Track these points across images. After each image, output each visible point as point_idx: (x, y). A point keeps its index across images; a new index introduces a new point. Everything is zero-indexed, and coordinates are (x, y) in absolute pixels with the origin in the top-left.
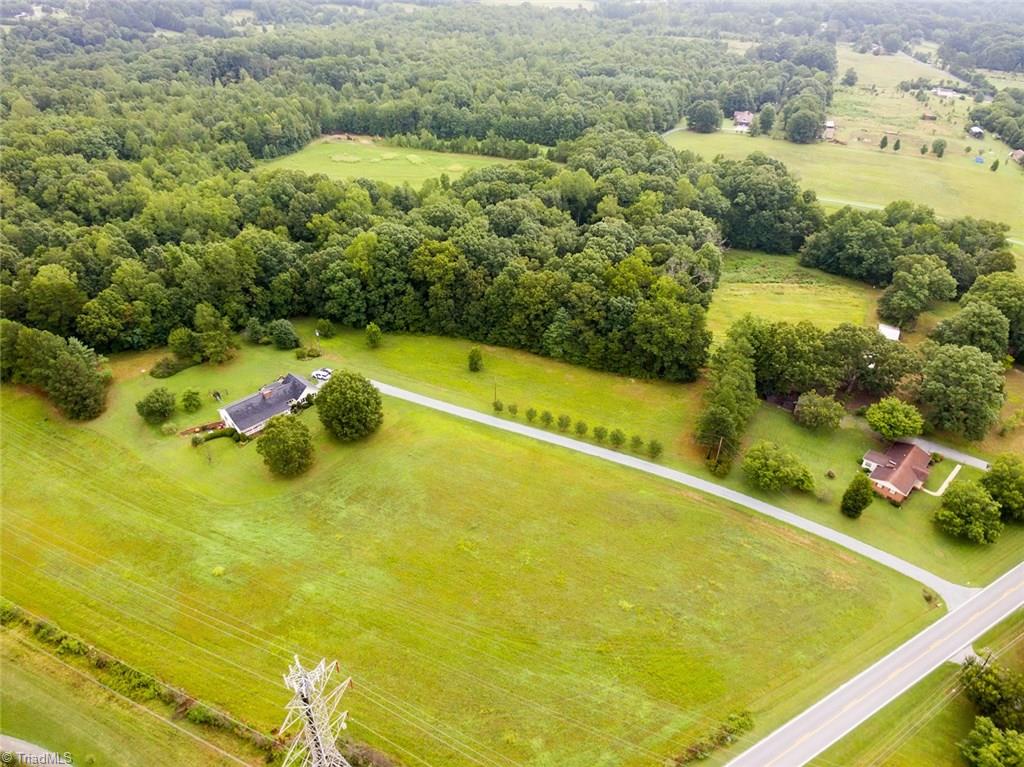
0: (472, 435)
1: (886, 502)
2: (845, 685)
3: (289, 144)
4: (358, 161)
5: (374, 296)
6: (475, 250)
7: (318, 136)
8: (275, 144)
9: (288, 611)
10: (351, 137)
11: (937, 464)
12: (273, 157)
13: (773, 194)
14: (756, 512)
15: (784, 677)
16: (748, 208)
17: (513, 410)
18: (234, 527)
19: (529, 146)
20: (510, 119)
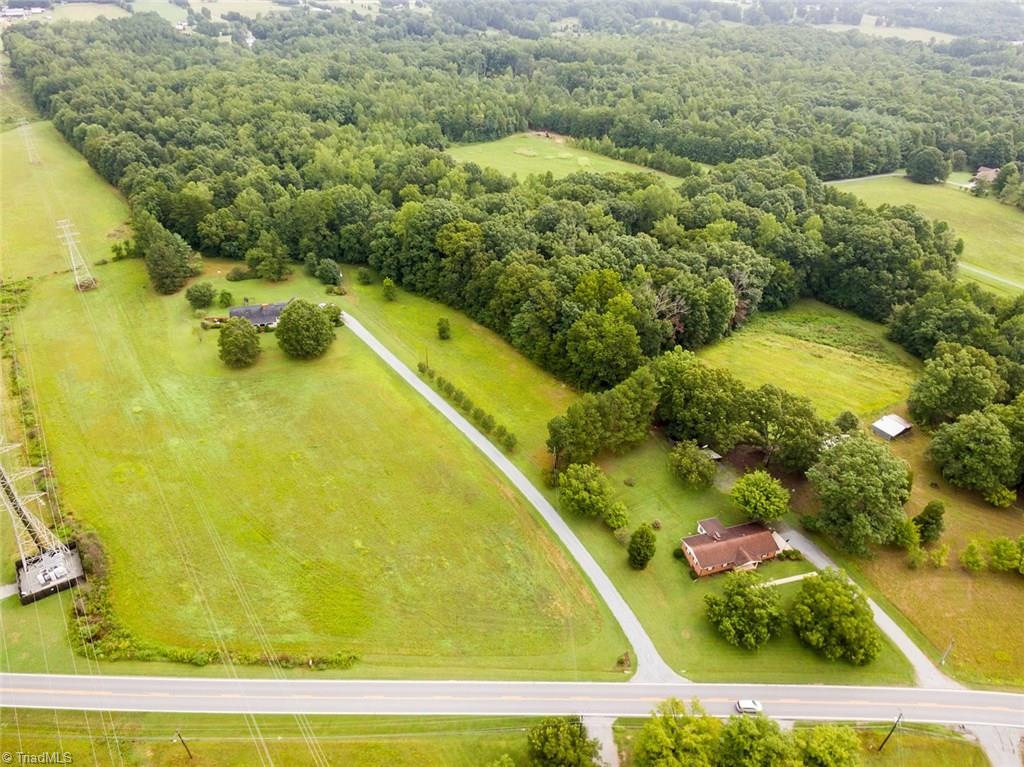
0: (386, 384)
1: (686, 570)
2: (456, 682)
3: (489, 132)
4: (534, 156)
5: (402, 256)
6: (493, 236)
7: (522, 131)
8: (474, 131)
9: (150, 451)
10: (549, 134)
11: (788, 562)
12: (470, 142)
13: (882, 252)
14: (546, 524)
15: (416, 651)
16: (842, 260)
17: (431, 375)
18: (171, 387)
19: (692, 164)
20: (696, 136)
